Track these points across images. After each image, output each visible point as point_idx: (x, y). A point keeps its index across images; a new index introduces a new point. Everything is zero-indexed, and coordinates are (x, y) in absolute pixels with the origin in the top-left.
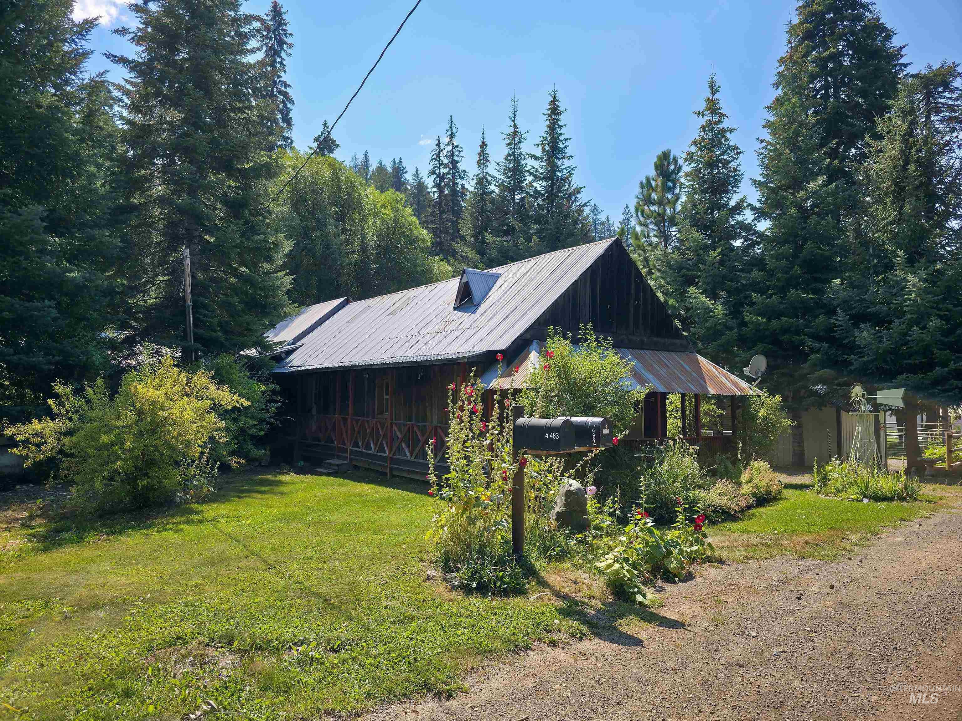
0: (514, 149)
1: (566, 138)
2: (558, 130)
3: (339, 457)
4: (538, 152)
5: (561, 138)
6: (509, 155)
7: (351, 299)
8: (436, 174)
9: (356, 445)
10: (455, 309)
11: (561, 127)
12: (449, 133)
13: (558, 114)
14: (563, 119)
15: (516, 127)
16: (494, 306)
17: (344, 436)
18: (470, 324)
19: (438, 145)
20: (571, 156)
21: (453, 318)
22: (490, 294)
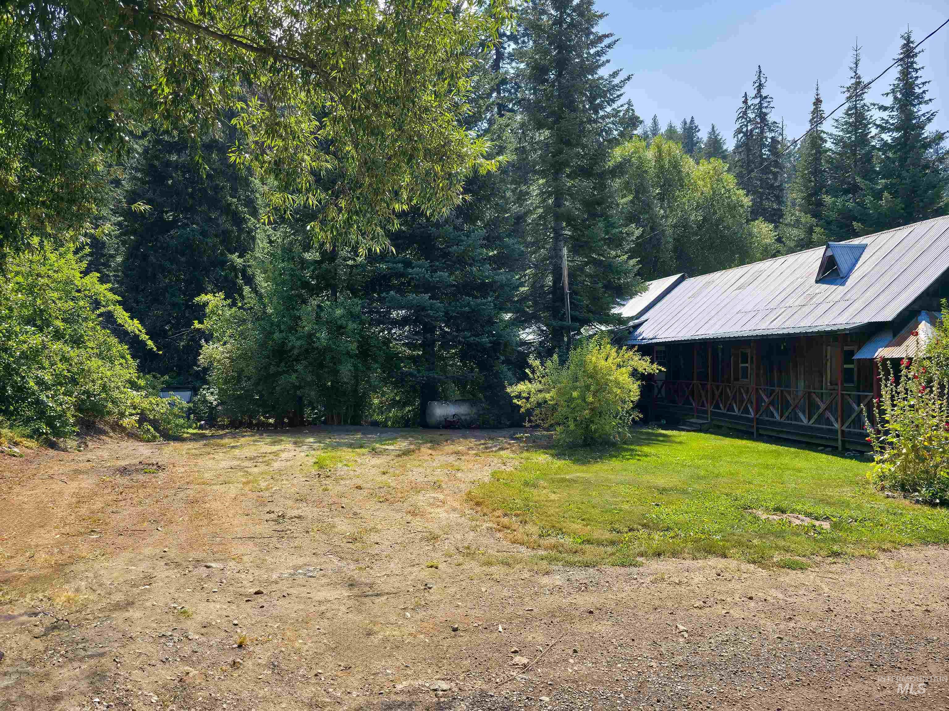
0: (856, 101)
1: (923, 81)
2: (913, 74)
3: (698, 417)
4: (889, 101)
5: (918, 82)
6: (850, 109)
7: (686, 275)
8: (743, 132)
9: (717, 407)
10: (817, 282)
11: (916, 70)
12: (757, 84)
13: (913, 56)
14: (919, 61)
15: (859, 78)
16: (866, 278)
17: (704, 399)
18: (840, 297)
19: (745, 102)
20: (930, 100)
21: (817, 291)
22: (857, 266)
